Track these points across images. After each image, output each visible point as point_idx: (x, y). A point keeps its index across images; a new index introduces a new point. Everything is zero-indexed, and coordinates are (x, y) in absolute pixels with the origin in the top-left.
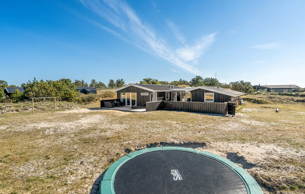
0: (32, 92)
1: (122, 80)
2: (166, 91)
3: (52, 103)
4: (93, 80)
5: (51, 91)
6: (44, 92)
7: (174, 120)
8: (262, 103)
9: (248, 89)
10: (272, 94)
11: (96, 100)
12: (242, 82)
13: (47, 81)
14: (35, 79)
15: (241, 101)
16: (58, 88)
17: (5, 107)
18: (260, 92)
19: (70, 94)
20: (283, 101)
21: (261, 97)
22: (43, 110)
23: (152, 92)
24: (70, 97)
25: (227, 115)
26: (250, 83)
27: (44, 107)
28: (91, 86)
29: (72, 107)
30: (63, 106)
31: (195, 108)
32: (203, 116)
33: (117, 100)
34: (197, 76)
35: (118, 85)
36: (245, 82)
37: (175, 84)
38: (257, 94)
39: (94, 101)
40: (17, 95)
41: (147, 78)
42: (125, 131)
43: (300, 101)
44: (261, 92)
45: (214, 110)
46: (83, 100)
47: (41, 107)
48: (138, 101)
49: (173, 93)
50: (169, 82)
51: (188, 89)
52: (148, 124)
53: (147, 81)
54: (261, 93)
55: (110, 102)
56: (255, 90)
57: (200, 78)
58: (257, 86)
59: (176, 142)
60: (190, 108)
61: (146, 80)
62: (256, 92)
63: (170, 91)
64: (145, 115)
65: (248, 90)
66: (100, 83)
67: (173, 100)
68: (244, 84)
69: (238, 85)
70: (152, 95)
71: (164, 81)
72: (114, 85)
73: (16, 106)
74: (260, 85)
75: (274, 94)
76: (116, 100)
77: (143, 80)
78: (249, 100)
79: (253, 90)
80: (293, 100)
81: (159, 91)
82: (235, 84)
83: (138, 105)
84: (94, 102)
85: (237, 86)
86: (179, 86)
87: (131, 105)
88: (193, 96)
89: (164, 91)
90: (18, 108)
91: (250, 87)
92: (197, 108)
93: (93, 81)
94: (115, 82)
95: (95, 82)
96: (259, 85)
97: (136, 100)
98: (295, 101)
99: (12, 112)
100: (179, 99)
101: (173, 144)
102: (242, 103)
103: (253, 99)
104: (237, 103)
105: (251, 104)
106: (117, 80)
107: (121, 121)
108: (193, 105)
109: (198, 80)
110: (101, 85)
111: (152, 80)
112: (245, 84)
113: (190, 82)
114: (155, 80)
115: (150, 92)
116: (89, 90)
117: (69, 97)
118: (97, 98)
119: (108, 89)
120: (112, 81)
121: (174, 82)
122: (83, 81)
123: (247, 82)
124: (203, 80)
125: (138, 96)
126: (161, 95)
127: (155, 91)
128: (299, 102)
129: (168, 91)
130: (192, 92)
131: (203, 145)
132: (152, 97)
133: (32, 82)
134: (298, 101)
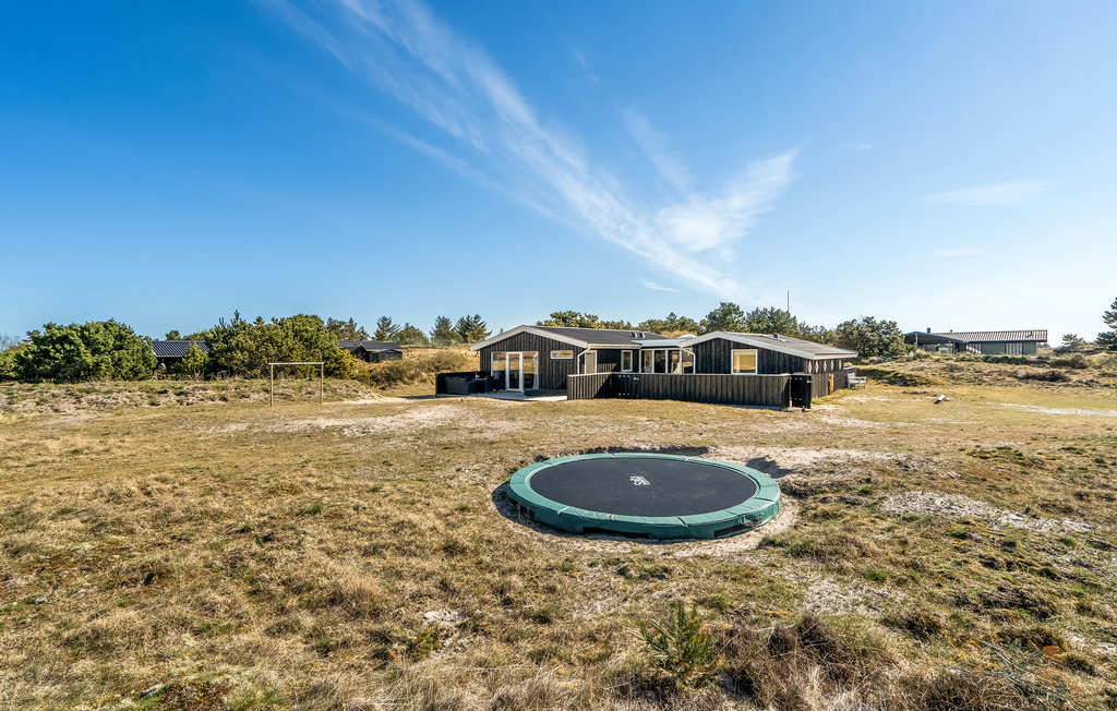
0: (242, 352)
1: (477, 317)
2: (622, 346)
3: (304, 382)
4: (384, 319)
5: (291, 350)
6: (272, 351)
7: (642, 415)
8: (915, 385)
9: (889, 344)
10: (962, 360)
11: (412, 378)
12: (868, 320)
13: (273, 320)
14: (237, 315)
15: (846, 378)
16: (306, 340)
17: (193, 390)
18: (924, 353)
19: (336, 360)
20: (985, 378)
21: (922, 369)
22: (287, 397)
23: (584, 349)
24: (338, 369)
25: (791, 408)
26: (894, 324)
27: (287, 391)
28: (380, 336)
29: (360, 393)
30: (336, 390)
31: (703, 391)
32: (721, 408)
33: (481, 374)
34: (722, 304)
35: (465, 337)
36: (878, 322)
37: (655, 328)
38: (914, 359)
39: (406, 379)
40: (195, 360)
41: (563, 309)
42: (526, 432)
43: (1034, 377)
44: (929, 353)
45: (752, 396)
46: (373, 377)
47: (280, 391)
48: (541, 376)
49: (643, 352)
50: (635, 325)
51: (685, 341)
52: (577, 421)
53: (564, 320)
54: (926, 357)
55: (462, 379)
56: (910, 346)
57: (735, 309)
58: (920, 335)
59: (643, 446)
60: (690, 390)
61: (559, 318)
62: (912, 354)
63: (635, 347)
64: (569, 407)
65: (886, 346)
66: (407, 328)
67: (643, 371)
68: (875, 328)
69: (856, 332)
70: (582, 358)
71: (616, 321)
72: (452, 336)
73: (218, 388)
74: (932, 332)
75: (969, 360)
76: (478, 373)
77: (550, 318)
78: (875, 375)
79: (903, 346)
80: (1014, 375)
81: (601, 346)
82: (845, 329)
83: (541, 387)
84: (404, 383)
85: (851, 333)
86: (664, 334)
87: (521, 389)
88: (700, 360)
89: (616, 346)
90: (224, 392)
91: (894, 339)
92: (708, 391)
93: (385, 323)
94: (454, 324)
95: (388, 324)
96: (929, 330)
97: (536, 373)
98: (1020, 379)
99: (211, 403)
100: (659, 367)
101: (637, 450)
102: (851, 381)
103: (889, 373)
104: (832, 381)
105: (882, 386)
106: (462, 320)
107: (510, 415)
108: (698, 382)
109: (727, 315)
110: (411, 334)
111: (578, 318)
112: (878, 328)
113: (703, 323)
114: (589, 317)
115: (577, 350)
116: (378, 351)
117: (335, 369)
118: (413, 372)
119: (433, 347)
120: (444, 323)
121: (649, 322)
122: (351, 321)
123: (884, 322)
124: (745, 315)
125: (543, 360)
126: (607, 357)
127: (590, 346)
128: (1030, 380)
129: (629, 346)
130: (695, 347)
131: (703, 450)
132: (582, 362)
133: (228, 323)
134: (1028, 378)
